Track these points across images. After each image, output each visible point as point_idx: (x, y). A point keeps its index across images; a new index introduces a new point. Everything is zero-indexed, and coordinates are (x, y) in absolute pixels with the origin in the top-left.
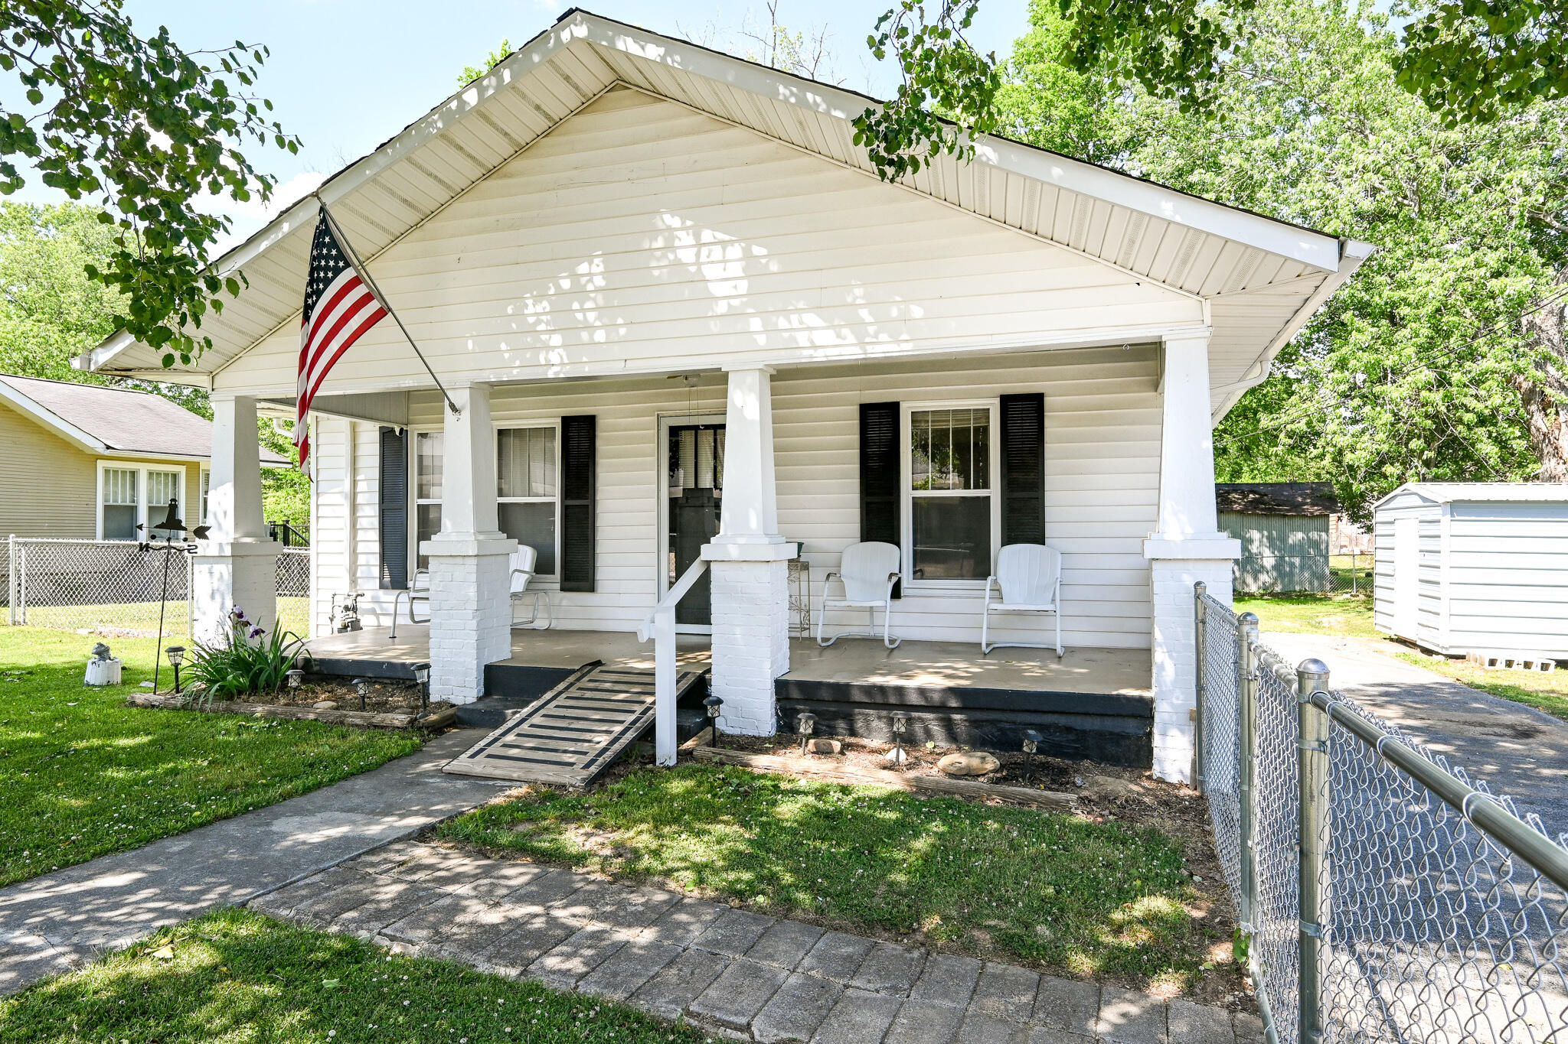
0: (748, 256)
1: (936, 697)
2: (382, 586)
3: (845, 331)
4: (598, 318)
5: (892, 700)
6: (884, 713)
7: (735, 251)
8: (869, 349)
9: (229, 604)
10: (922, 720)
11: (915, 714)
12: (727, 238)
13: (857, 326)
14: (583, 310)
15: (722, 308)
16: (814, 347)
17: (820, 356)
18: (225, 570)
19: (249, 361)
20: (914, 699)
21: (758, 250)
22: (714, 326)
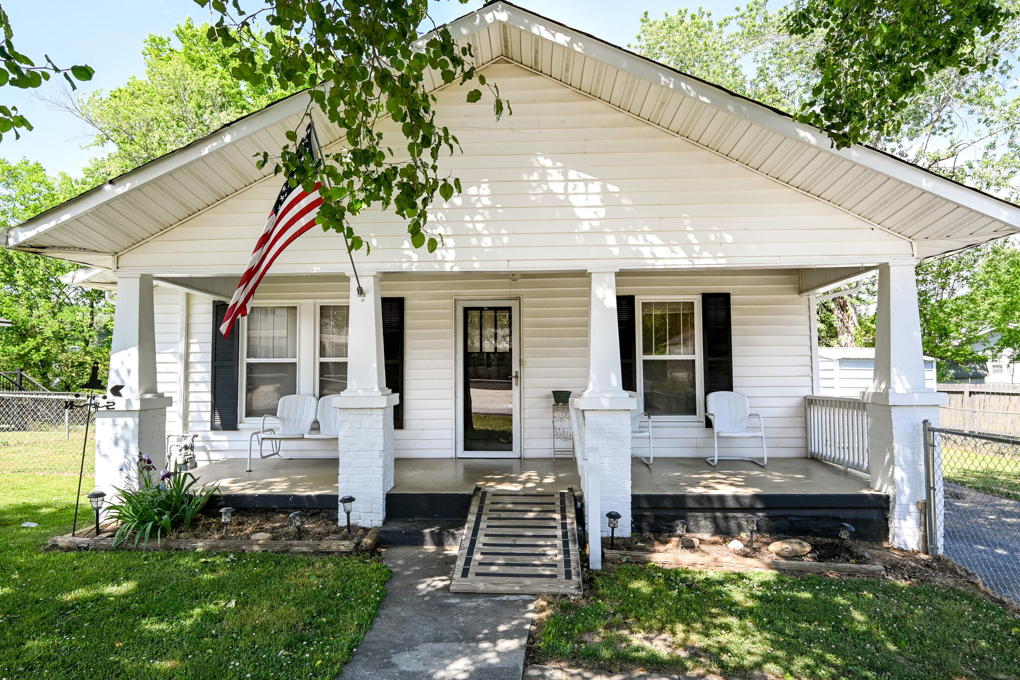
0: (604, 191)
1: (747, 502)
2: (213, 428)
3: (677, 249)
4: (486, 228)
5: (716, 505)
6: (709, 515)
7: (595, 187)
8: (696, 261)
9: (134, 452)
10: (735, 518)
11: (730, 514)
12: (589, 177)
13: (687, 246)
14: (472, 221)
15: (586, 226)
16: (655, 258)
17: (660, 265)
18: (132, 422)
19: (154, 245)
20: (731, 504)
21: (612, 188)
22: (579, 239)
